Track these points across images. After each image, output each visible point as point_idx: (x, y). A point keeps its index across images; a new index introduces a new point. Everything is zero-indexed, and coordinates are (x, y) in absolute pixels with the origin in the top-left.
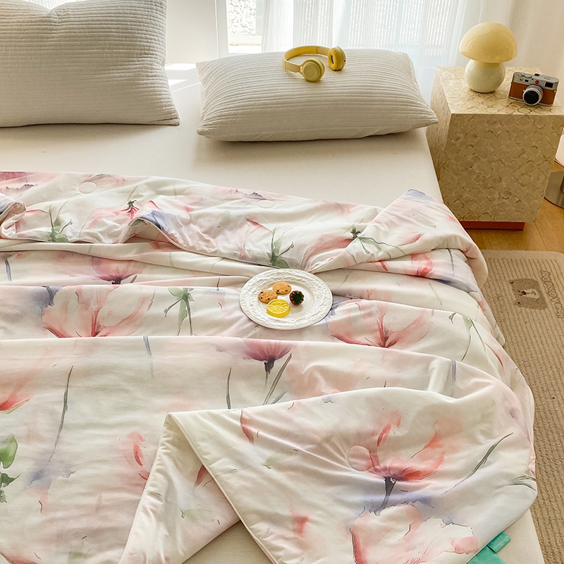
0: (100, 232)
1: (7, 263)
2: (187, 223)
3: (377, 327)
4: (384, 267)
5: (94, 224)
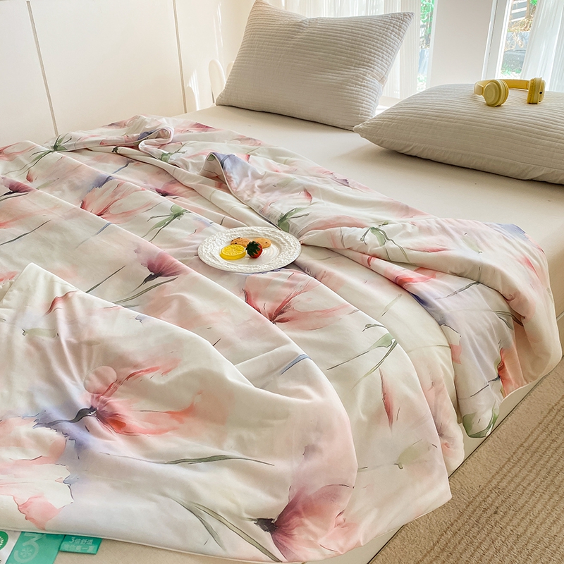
0: (192, 163)
1: (126, 165)
3: (285, 298)
4: (369, 261)
5: (195, 156)
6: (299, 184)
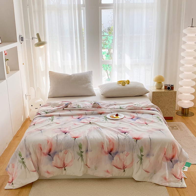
4: (142, 109)
6: (113, 104)
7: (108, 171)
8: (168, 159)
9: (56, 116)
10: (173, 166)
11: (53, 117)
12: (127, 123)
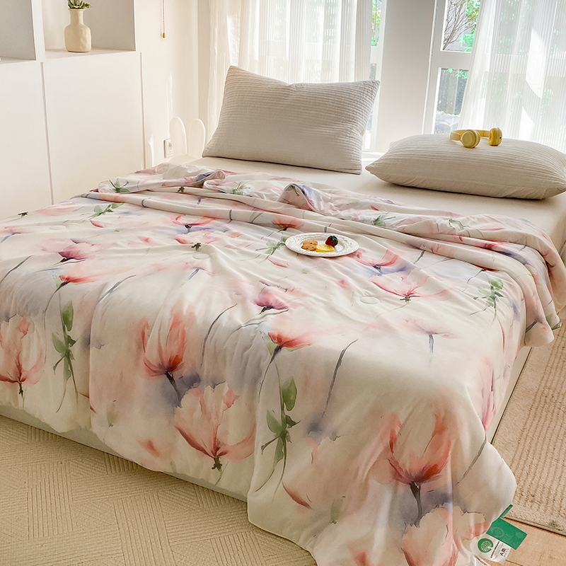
1: (200, 201)
2: (326, 201)
4: (460, 238)
5: (264, 190)
6: (367, 203)
7: (150, 446)
8: (401, 476)
9: (132, 203)
10: (420, 516)
11: (118, 204)
12: (333, 276)
